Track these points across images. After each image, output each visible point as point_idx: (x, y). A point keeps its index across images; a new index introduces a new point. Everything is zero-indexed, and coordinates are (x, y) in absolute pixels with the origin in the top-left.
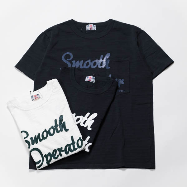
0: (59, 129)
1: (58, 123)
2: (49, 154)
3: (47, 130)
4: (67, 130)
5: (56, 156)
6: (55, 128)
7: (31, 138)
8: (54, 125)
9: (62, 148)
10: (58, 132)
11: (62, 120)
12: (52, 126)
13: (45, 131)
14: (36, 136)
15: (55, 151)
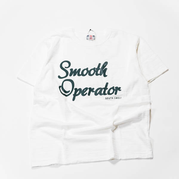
0: (99, 72)
1: (100, 67)
2: (80, 89)
3: (89, 70)
4: (105, 76)
5: (85, 94)
6: (96, 70)
7: (71, 70)
8: (96, 67)
9: (93, 89)
10: (97, 75)
11: (106, 66)
12: (95, 68)
13: (87, 69)
14: (76, 69)
15: (86, 89)
